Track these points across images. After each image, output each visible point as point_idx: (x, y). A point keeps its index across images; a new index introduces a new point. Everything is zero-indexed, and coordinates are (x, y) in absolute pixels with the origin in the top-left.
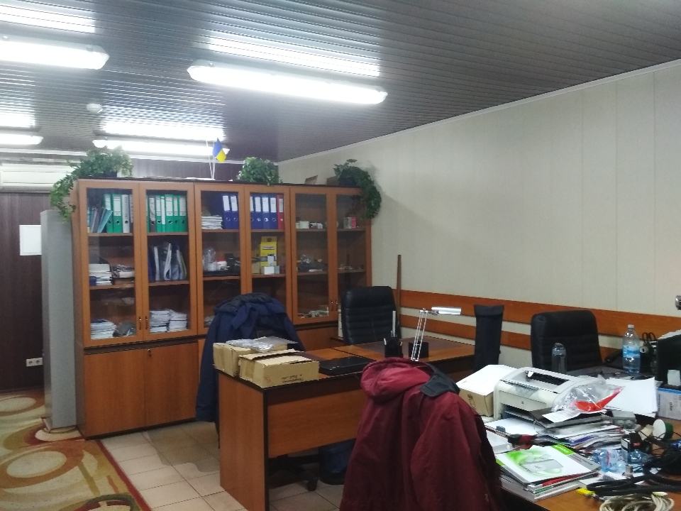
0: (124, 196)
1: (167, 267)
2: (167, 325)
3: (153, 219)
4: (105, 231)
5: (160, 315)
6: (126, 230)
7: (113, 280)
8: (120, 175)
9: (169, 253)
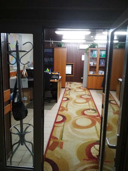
0: (96, 51)
1: (103, 63)
2: (102, 73)
3: (101, 55)
4: (93, 57)
5: (101, 72)
6: (96, 57)
7: (93, 65)
8: (96, 47)
9: (103, 61)
